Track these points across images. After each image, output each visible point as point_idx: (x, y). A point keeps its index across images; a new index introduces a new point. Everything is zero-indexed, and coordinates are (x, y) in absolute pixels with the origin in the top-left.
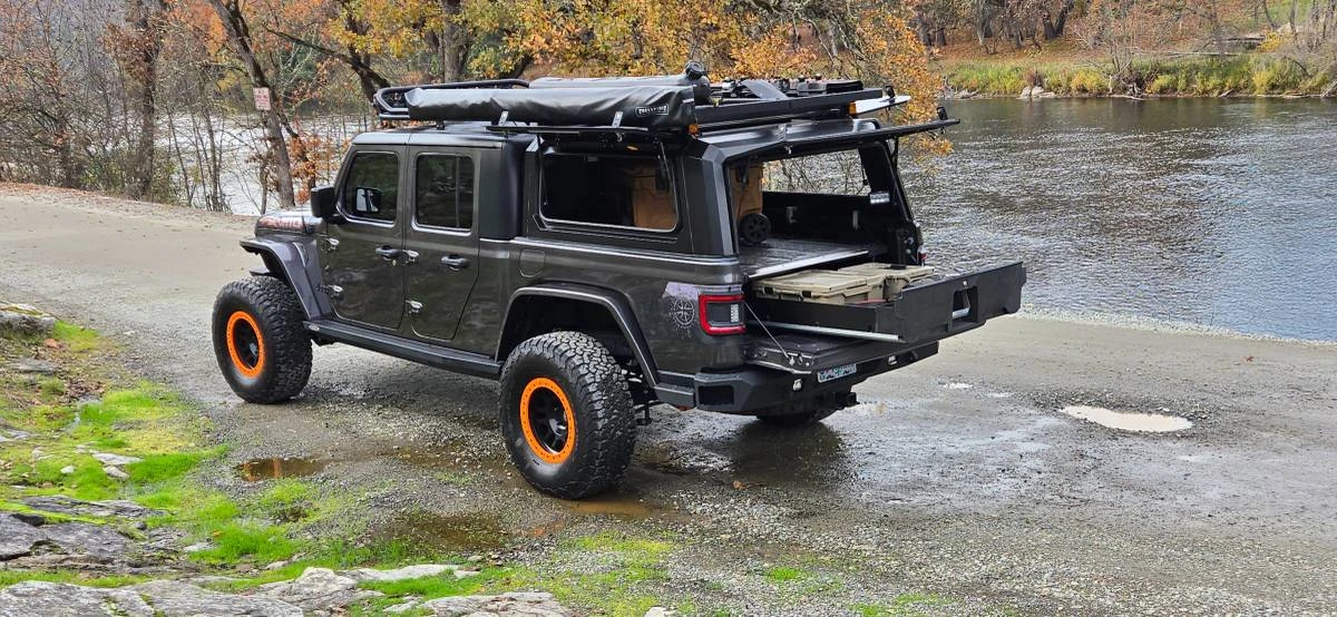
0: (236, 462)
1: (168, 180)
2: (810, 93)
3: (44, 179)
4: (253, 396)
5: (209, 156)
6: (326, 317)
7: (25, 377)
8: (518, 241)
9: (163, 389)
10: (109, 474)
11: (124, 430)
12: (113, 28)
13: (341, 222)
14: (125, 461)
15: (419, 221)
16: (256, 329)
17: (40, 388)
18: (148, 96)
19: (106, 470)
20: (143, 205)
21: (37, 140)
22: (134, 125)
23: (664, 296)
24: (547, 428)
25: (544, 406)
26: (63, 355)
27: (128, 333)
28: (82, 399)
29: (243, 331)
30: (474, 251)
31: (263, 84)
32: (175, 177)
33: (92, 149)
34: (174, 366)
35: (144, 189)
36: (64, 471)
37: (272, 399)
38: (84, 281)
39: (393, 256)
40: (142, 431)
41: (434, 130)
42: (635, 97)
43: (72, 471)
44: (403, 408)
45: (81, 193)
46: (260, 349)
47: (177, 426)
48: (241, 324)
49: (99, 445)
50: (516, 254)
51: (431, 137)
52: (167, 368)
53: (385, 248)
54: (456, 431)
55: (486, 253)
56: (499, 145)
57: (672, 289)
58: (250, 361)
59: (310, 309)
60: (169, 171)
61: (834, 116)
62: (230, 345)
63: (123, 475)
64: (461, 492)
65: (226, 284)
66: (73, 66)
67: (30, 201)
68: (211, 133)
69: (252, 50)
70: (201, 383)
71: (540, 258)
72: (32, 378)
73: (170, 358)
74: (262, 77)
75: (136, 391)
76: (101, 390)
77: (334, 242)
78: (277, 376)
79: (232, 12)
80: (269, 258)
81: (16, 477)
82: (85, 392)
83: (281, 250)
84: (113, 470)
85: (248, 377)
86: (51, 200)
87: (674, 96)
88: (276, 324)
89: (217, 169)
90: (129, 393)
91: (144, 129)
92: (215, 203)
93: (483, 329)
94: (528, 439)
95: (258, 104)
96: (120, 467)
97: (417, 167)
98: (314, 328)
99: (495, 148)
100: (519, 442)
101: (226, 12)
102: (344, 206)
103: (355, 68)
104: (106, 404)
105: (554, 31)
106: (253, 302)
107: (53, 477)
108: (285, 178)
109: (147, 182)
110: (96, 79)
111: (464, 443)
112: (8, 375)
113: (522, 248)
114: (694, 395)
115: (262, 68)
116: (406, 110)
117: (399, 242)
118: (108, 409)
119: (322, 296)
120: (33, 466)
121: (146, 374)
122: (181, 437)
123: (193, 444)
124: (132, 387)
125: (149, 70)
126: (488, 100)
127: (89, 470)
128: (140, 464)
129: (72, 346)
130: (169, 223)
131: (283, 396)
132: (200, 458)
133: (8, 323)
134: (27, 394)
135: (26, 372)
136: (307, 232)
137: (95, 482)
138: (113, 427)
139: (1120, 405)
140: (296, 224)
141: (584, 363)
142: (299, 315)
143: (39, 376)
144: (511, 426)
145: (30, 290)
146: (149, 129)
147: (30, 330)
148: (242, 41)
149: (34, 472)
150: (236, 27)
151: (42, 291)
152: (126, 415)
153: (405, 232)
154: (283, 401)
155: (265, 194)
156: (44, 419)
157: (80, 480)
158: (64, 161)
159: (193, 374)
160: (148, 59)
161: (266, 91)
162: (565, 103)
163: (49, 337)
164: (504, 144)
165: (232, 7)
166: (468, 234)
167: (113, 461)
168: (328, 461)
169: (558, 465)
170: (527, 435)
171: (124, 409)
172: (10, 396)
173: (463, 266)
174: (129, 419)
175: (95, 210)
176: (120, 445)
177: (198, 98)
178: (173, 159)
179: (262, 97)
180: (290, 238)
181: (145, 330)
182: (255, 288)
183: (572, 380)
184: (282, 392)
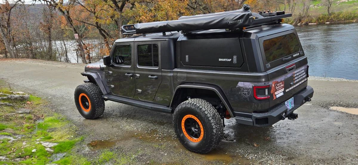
0: (87, 143)
1: (55, 56)
2: (270, 16)
3: (28, 57)
4: (88, 117)
5: (65, 49)
6: (108, 94)
7: (21, 115)
8: (176, 70)
9: (61, 116)
10: (47, 151)
11: (51, 132)
12: (41, 23)
13: (113, 66)
14: (52, 145)
15: (140, 65)
16: (88, 98)
17: (25, 118)
18: (50, 37)
19: (46, 149)
20: (50, 62)
21: (26, 49)
22: (47, 44)
23: (237, 87)
24: (191, 130)
25: (190, 123)
26: (32, 106)
27: (50, 97)
28: (38, 120)
29: (84, 99)
30: (160, 74)
31: (76, 33)
32: (57, 55)
33: (38, 50)
34: (64, 107)
35: (50, 58)
36: (33, 151)
37: (94, 118)
38: (37, 83)
39: (131, 76)
40: (56, 132)
41: (142, 37)
42: (227, 18)
43: (35, 151)
44: (133, 118)
45: (36, 60)
46: (89, 104)
47: (67, 130)
48: (83, 97)
49: (44, 139)
50: (175, 74)
51: (141, 39)
52: (61, 108)
53: (128, 73)
54: (152, 127)
55: (164, 74)
56: (167, 39)
57: (240, 84)
58: (87, 107)
59: (104, 92)
60: (56, 54)
61: (275, 23)
62: (80, 103)
63: (52, 151)
64: (165, 153)
65: (78, 86)
66: (32, 32)
67: (24, 63)
68: (65, 45)
69: (73, 25)
70: (71, 113)
71: (185, 75)
72: (23, 115)
73: (62, 105)
74: (76, 31)
75: (53, 117)
76: (43, 117)
77: (111, 72)
78: (95, 112)
79: (68, 17)
80: (90, 77)
81: (17, 155)
82: (39, 118)
83: (94, 75)
84: (48, 149)
85: (86, 112)
86: (29, 62)
87: (246, 16)
88: (94, 97)
89: (67, 53)
90: (51, 118)
91: (49, 45)
92: (67, 60)
93: (151, 93)
94: (185, 134)
95: (75, 38)
96: (50, 148)
97: (138, 48)
98: (106, 97)
99: (166, 40)
100: (182, 135)
101: (66, 17)
102: (113, 61)
103: (98, 28)
104: (45, 122)
105: (147, 15)
106: (87, 91)
107: (29, 154)
108: (83, 54)
109: (51, 56)
110: (38, 35)
111: (156, 131)
112: (16, 115)
113: (177, 72)
114: (253, 121)
115: (76, 29)
116: (135, 31)
117: (133, 72)
118: (45, 124)
119: (107, 88)
120: (23, 150)
121: (56, 111)
122: (69, 134)
123: (72, 137)
124: (52, 116)
125: (50, 32)
126: (166, 24)
127: (41, 150)
128: (57, 146)
129: (35, 103)
130: (57, 66)
131: (97, 117)
132: (75, 142)
133: (16, 98)
134: (22, 121)
135: (21, 113)
136: (102, 69)
137: (43, 155)
138: (48, 131)
139: (348, 106)
140: (98, 67)
141: (206, 110)
142: (101, 93)
143: (25, 114)
144: (178, 130)
145: (23, 86)
146: (50, 44)
147: (23, 99)
148: (71, 23)
149: (23, 152)
150: (69, 20)
151: (26, 86)
152: (51, 126)
153: (135, 68)
154: (97, 118)
155: (78, 58)
156: (27, 129)
157: (38, 154)
158: (32, 53)
159: (69, 110)
160: (49, 29)
161: (77, 34)
162: (197, 23)
163: (28, 101)
164: (169, 39)
165: (68, 16)
166: (157, 68)
167: (48, 145)
168: (116, 141)
169: (197, 143)
170: (184, 132)
171: (50, 124)
172: (16, 122)
173: (156, 79)
174: (52, 127)
175: (39, 64)
176: (50, 138)
177: (61, 37)
178: (56, 51)
179: (76, 36)
180: (96, 71)
181: (54, 96)
182: (87, 87)
183: (203, 116)
184: (97, 116)
